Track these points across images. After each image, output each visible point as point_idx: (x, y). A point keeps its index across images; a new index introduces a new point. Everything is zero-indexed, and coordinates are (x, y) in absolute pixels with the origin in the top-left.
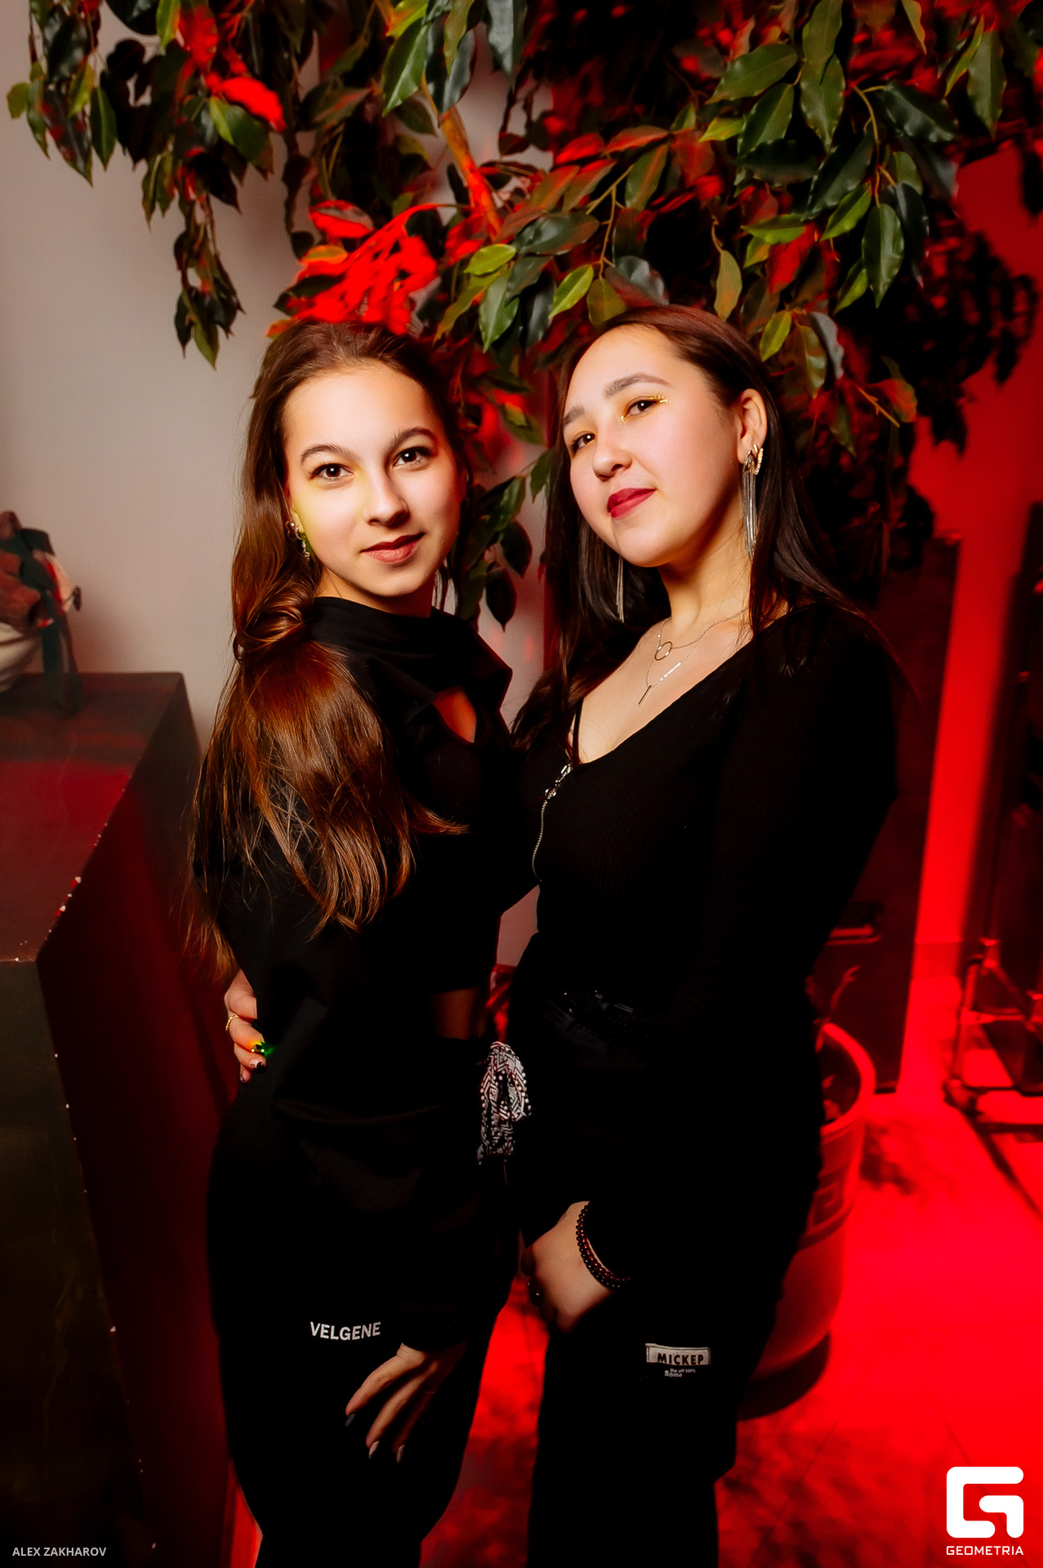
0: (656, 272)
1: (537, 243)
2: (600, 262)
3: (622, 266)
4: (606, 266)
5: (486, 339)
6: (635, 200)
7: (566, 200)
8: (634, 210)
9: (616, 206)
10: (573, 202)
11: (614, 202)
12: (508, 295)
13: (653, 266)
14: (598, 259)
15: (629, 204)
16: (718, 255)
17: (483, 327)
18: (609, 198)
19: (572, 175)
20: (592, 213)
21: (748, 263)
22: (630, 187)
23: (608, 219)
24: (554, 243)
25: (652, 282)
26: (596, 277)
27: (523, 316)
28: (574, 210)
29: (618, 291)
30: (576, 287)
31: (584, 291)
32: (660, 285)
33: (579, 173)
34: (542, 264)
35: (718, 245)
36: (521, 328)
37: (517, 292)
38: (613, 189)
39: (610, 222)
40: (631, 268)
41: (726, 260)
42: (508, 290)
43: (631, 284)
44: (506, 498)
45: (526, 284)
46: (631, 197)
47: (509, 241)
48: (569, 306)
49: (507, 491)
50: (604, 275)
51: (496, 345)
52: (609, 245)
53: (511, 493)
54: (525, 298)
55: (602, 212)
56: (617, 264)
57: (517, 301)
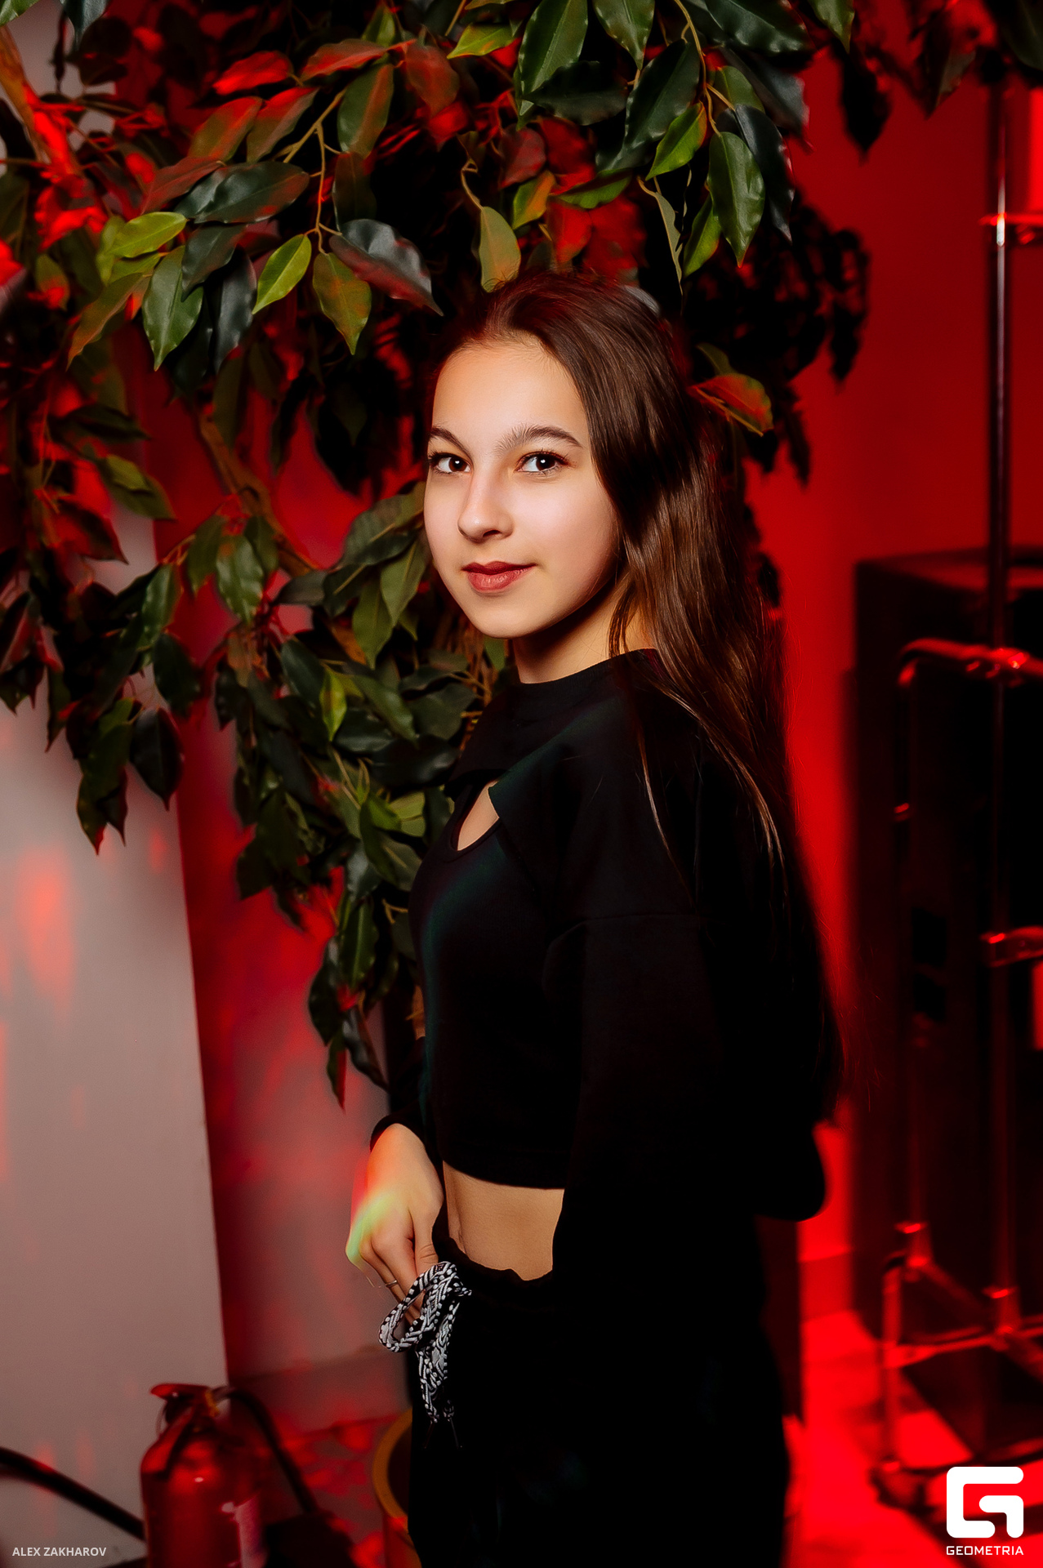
0: (405, 240)
1: (221, 207)
2: (317, 230)
3: (353, 233)
4: (327, 236)
5: (158, 350)
6: (354, 142)
7: (250, 145)
8: (355, 155)
9: (326, 150)
10: (260, 149)
11: (323, 146)
12: (185, 285)
13: (399, 232)
14: (314, 227)
15: (344, 147)
16: (478, 212)
17: (150, 333)
18: (314, 137)
19: (252, 110)
20: (292, 161)
21: (518, 223)
22: (343, 125)
23: (320, 170)
24: (248, 207)
25: (401, 254)
26: (315, 253)
27: (210, 314)
28: (264, 158)
29: (355, 270)
30: (289, 267)
31: (302, 271)
32: (414, 258)
33: (263, 106)
34: (235, 237)
35: (476, 201)
36: (210, 330)
37: (201, 279)
38: (317, 127)
39: (322, 173)
40: (367, 237)
41: (489, 217)
42: (185, 276)
43: (370, 259)
44: (149, 598)
45: (213, 266)
46: (348, 139)
47: (171, 206)
48: (282, 294)
49: (149, 588)
50: (327, 249)
51: (172, 358)
52: (328, 206)
53: (157, 591)
54: (211, 287)
55: (308, 159)
56: (345, 230)
57: (200, 290)
